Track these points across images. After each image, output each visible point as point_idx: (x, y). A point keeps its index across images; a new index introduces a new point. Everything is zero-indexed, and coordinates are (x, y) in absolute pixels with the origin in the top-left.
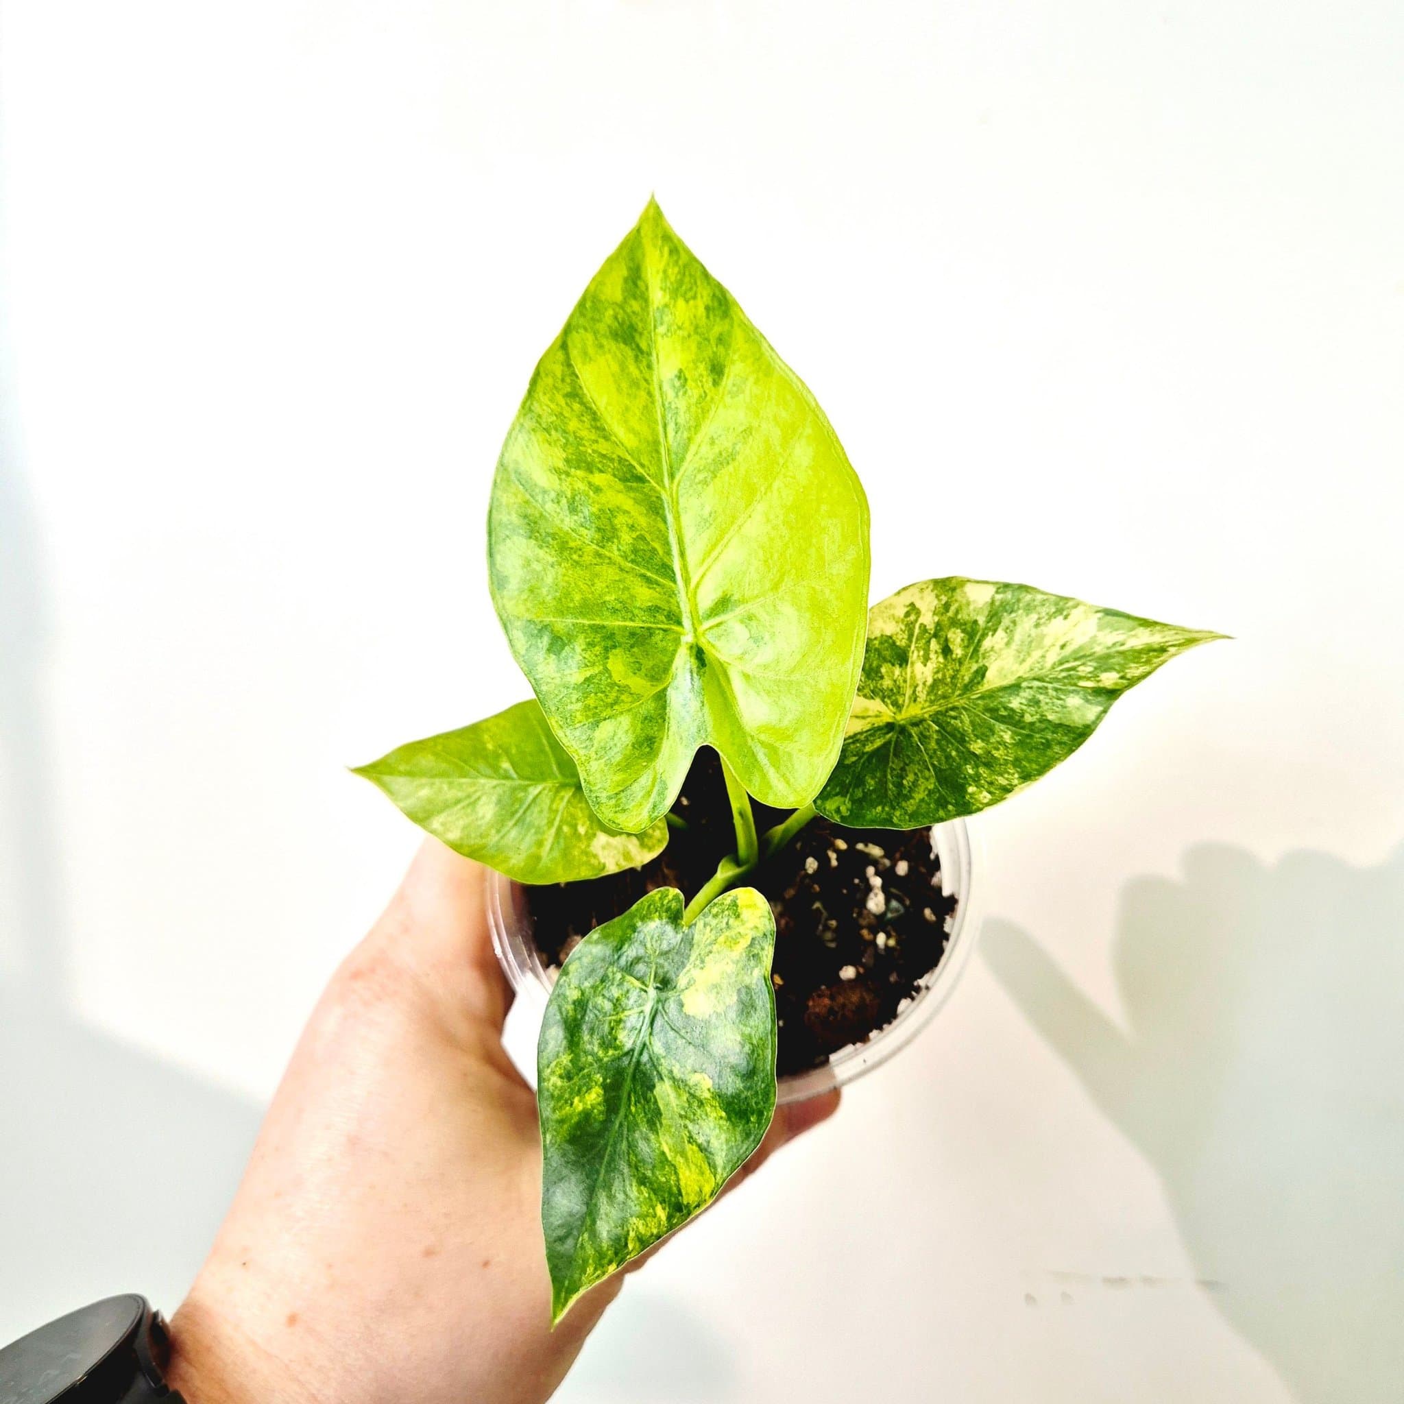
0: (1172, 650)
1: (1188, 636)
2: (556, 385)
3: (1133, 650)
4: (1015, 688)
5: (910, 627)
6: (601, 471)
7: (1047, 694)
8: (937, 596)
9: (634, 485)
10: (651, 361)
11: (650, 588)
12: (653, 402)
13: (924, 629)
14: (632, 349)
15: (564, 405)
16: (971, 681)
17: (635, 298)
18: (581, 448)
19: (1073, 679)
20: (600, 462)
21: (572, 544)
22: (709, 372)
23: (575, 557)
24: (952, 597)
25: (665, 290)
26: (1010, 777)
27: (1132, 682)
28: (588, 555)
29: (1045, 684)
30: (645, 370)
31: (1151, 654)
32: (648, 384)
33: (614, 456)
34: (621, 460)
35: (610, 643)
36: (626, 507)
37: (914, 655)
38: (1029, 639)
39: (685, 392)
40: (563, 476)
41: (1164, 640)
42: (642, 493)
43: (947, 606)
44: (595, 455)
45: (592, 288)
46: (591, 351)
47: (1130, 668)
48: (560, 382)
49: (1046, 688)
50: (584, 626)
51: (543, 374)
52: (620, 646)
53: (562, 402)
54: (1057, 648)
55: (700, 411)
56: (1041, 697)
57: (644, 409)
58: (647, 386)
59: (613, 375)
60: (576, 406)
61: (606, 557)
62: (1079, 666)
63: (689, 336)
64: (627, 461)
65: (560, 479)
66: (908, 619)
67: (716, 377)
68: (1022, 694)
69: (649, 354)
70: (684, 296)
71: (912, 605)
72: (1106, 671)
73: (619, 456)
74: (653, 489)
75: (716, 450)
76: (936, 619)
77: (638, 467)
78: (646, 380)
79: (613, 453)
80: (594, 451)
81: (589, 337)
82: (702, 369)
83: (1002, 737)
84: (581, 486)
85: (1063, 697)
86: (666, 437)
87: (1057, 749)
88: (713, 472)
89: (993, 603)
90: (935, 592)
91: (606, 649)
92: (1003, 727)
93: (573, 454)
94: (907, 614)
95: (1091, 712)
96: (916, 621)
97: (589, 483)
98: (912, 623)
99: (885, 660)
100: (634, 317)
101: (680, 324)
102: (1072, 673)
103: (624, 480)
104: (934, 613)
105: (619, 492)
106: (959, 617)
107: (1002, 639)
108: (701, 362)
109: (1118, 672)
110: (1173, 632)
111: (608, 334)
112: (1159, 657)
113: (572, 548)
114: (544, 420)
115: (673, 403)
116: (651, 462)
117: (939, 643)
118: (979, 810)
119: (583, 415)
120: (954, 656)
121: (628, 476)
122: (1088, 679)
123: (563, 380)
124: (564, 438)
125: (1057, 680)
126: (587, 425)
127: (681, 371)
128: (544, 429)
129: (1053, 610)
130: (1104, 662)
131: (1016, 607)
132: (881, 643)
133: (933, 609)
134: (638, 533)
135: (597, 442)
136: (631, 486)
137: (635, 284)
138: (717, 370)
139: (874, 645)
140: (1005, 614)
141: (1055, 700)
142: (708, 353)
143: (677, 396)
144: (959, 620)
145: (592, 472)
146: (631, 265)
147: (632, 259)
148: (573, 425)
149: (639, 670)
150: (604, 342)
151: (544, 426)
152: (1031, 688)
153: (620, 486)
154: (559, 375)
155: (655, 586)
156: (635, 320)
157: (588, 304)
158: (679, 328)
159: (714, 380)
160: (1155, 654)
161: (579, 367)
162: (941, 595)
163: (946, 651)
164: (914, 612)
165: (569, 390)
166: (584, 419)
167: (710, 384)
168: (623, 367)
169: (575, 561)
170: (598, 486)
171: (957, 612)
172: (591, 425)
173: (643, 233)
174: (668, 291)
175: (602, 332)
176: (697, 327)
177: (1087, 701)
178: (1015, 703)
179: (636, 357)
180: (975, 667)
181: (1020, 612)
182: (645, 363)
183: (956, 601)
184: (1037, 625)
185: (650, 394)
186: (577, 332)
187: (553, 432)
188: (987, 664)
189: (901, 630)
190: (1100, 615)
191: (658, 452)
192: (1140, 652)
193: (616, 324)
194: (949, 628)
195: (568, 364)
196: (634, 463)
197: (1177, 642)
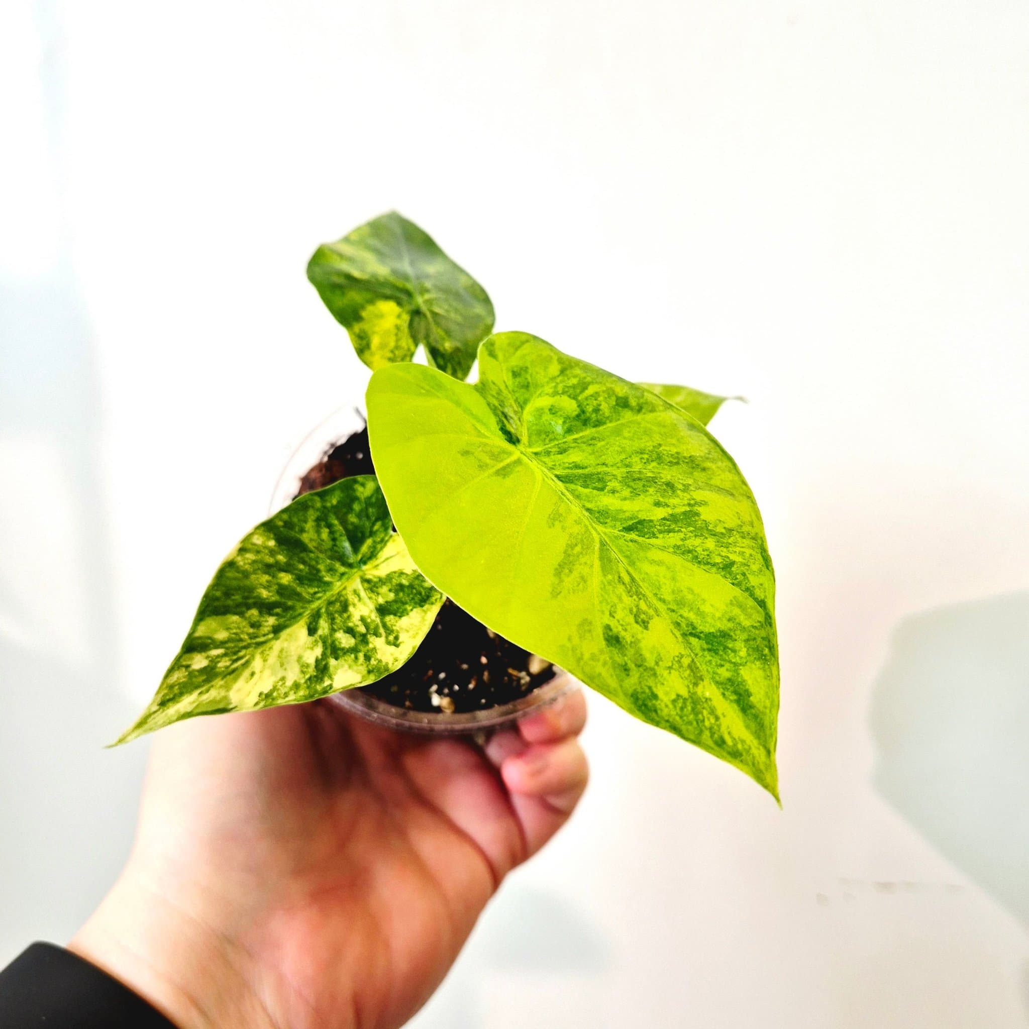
0: (155, 708)
1: (146, 727)
2: (746, 568)
3: (190, 692)
4: (277, 630)
5: (389, 631)
6: (664, 519)
7: (248, 634)
8: (380, 661)
9: (630, 523)
10: (679, 630)
11: (573, 462)
12: (656, 595)
13: (377, 634)
14: (702, 632)
15: (729, 555)
16: (317, 623)
17: (729, 680)
18: (692, 529)
19: (231, 652)
20: (670, 526)
21: (654, 464)
22: (620, 636)
23: (646, 456)
24: (367, 666)
25: (707, 699)
26: (246, 561)
27: (177, 665)
28: (636, 462)
29: (254, 641)
30: (679, 620)
31: (171, 696)
32: (668, 609)
33: (661, 536)
34: (654, 536)
35: (583, 417)
36: (627, 502)
37: (374, 617)
38: (284, 667)
39: (631, 611)
40: (692, 502)
41: (165, 712)
42: (620, 520)
43: (368, 658)
44: (677, 529)
45: (774, 669)
46: (736, 611)
47: (184, 677)
48: (745, 571)
49: (251, 638)
50: (611, 422)
51: (764, 569)
52: (574, 418)
53: (733, 557)
54: (257, 671)
55: (609, 601)
56: (251, 631)
57: (660, 585)
58: (669, 606)
59: (704, 601)
60: (718, 560)
61: (622, 467)
62: (231, 664)
63: (657, 663)
64: (648, 538)
65: (693, 499)
66: (394, 635)
67: (610, 634)
68: (269, 629)
69: (684, 635)
70: (685, 700)
71: (397, 646)
72: (205, 668)
73: (657, 538)
74: (614, 527)
75: (575, 574)
76: (371, 646)
77: (636, 538)
78: (673, 611)
79: (663, 537)
80: (679, 531)
81: (747, 623)
82: (627, 637)
83: (269, 592)
84: (673, 501)
85: (233, 636)
86: (627, 571)
87: (218, 594)
88: (569, 555)
89: (331, 678)
90: (384, 664)
91: (583, 412)
92: (273, 599)
93: (696, 521)
94: (396, 638)
95: (201, 631)
96: (387, 637)
97: (668, 506)
98: (390, 634)
99: (395, 601)
100: (719, 662)
101: (673, 671)
102: (235, 657)
103: (641, 522)
104: (375, 649)
105: (639, 511)
106: (353, 656)
107: (308, 658)
108: (631, 642)
109: (194, 671)
110: (159, 723)
111: (732, 634)
112: (163, 696)
113: (652, 461)
114: (737, 536)
115: (637, 599)
116: (628, 546)
117: (359, 632)
118: (257, 528)
119: (708, 555)
120: (341, 631)
121: (639, 526)
122: (218, 656)
123: (744, 574)
124: (711, 531)
125: (246, 647)
126: (699, 549)
127: (646, 628)
128: (733, 530)
129: (275, 694)
130: (209, 674)
131: (309, 683)
132: (406, 609)
133: (378, 651)
134: (606, 491)
135: (682, 540)
136: (632, 520)
137: (735, 692)
138: (613, 640)
139: (410, 606)
140: (315, 674)
141: (238, 631)
142: (631, 652)
143: (637, 606)
144: (351, 653)
145: (672, 515)
146: (753, 711)
147: (756, 717)
148: (710, 543)
149: (550, 410)
150: (730, 625)
151: (735, 533)
152: (264, 635)
153: (642, 516)
154: (751, 577)
155: (571, 466)
156: (716, 660)
157: (766, 651)
158: (670, 668)
159: (611, 630)
160: (168, 697)
161: (737, 592)
162: (378, 664)
163: (350, 631)
164: (392, 642)
165: (733, 569)
166: (706, 553)
167: (612, 627)
168: (700, 613)
169: (645, 453)
170: (659, 507)
171: (356, 658)
172: (696, 551)
173: (763, 752)
174: (704, 700)
175: (738, 632)
176: (655, 675)
177: (209, 638)
178: (271, 621)
179: (694, 628)
180: (320, 632)
181: (303, 681)
182: (683, 625)
183: (362, 665)
184: (283, 679)
185: (663, 601)
186: (760, 622)
187: (723, 531)
188: (311, 637)
189: (395, 625)
190: (231, 706)
191: (627, 557)
192: (181, 694)
193: (730, 646)
194: (356, 644)
195: (749, 591)
196: (640, 539)
197: (152, 717)
